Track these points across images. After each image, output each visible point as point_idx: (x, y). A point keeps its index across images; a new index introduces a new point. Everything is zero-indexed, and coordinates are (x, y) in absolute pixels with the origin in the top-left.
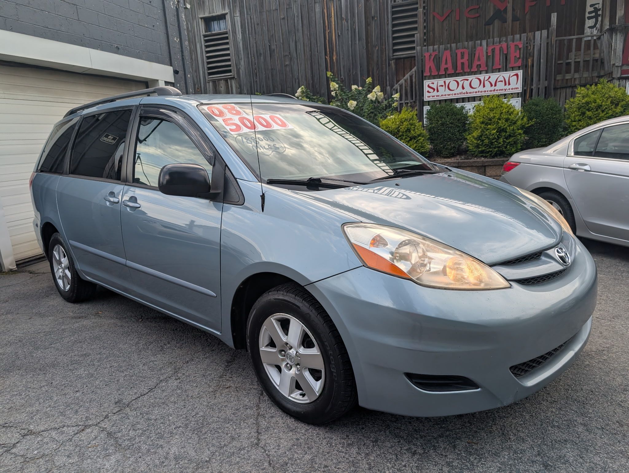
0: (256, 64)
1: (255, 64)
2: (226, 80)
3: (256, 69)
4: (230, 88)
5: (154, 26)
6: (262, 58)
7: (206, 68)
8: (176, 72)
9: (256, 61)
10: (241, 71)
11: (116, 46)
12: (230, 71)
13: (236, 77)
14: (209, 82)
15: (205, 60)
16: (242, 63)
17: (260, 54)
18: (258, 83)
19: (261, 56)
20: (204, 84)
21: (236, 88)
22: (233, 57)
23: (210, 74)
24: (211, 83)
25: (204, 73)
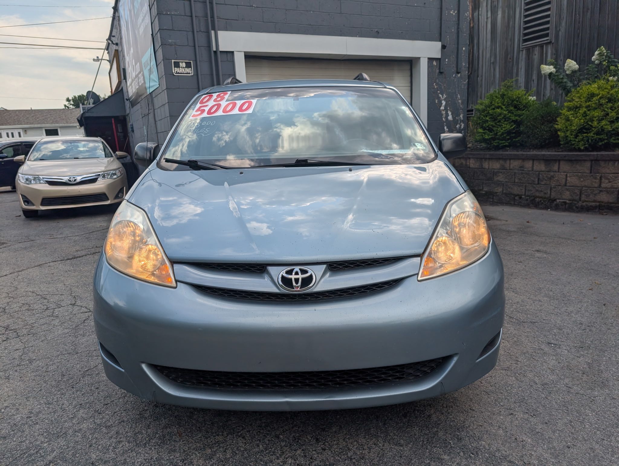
0: (581, 22)
1: (579, 23)
2: (541, 46)
3: (579, 29)
4: (544, 55)
5: (425, 3)
6: (589, 14)
7: (521, 34)
8: (444, 47)
9: (581, 20)
10: (560, 33)
11: (376, 30)
12: (547, 35)
13: (553, 42)
14: (523, 50)
15: (523, 26)
16: (563, 24)
17: (588, 9)
18: (579, 45)
19: (587, 12)
20: (517, 53)
21: (552, 54)
22: (553, 19)
23: (525, 41)
24: (524, 52)
25: (519, 40)
